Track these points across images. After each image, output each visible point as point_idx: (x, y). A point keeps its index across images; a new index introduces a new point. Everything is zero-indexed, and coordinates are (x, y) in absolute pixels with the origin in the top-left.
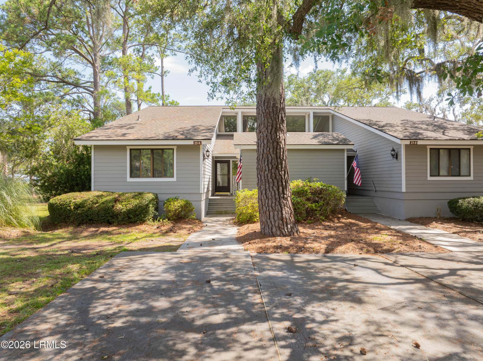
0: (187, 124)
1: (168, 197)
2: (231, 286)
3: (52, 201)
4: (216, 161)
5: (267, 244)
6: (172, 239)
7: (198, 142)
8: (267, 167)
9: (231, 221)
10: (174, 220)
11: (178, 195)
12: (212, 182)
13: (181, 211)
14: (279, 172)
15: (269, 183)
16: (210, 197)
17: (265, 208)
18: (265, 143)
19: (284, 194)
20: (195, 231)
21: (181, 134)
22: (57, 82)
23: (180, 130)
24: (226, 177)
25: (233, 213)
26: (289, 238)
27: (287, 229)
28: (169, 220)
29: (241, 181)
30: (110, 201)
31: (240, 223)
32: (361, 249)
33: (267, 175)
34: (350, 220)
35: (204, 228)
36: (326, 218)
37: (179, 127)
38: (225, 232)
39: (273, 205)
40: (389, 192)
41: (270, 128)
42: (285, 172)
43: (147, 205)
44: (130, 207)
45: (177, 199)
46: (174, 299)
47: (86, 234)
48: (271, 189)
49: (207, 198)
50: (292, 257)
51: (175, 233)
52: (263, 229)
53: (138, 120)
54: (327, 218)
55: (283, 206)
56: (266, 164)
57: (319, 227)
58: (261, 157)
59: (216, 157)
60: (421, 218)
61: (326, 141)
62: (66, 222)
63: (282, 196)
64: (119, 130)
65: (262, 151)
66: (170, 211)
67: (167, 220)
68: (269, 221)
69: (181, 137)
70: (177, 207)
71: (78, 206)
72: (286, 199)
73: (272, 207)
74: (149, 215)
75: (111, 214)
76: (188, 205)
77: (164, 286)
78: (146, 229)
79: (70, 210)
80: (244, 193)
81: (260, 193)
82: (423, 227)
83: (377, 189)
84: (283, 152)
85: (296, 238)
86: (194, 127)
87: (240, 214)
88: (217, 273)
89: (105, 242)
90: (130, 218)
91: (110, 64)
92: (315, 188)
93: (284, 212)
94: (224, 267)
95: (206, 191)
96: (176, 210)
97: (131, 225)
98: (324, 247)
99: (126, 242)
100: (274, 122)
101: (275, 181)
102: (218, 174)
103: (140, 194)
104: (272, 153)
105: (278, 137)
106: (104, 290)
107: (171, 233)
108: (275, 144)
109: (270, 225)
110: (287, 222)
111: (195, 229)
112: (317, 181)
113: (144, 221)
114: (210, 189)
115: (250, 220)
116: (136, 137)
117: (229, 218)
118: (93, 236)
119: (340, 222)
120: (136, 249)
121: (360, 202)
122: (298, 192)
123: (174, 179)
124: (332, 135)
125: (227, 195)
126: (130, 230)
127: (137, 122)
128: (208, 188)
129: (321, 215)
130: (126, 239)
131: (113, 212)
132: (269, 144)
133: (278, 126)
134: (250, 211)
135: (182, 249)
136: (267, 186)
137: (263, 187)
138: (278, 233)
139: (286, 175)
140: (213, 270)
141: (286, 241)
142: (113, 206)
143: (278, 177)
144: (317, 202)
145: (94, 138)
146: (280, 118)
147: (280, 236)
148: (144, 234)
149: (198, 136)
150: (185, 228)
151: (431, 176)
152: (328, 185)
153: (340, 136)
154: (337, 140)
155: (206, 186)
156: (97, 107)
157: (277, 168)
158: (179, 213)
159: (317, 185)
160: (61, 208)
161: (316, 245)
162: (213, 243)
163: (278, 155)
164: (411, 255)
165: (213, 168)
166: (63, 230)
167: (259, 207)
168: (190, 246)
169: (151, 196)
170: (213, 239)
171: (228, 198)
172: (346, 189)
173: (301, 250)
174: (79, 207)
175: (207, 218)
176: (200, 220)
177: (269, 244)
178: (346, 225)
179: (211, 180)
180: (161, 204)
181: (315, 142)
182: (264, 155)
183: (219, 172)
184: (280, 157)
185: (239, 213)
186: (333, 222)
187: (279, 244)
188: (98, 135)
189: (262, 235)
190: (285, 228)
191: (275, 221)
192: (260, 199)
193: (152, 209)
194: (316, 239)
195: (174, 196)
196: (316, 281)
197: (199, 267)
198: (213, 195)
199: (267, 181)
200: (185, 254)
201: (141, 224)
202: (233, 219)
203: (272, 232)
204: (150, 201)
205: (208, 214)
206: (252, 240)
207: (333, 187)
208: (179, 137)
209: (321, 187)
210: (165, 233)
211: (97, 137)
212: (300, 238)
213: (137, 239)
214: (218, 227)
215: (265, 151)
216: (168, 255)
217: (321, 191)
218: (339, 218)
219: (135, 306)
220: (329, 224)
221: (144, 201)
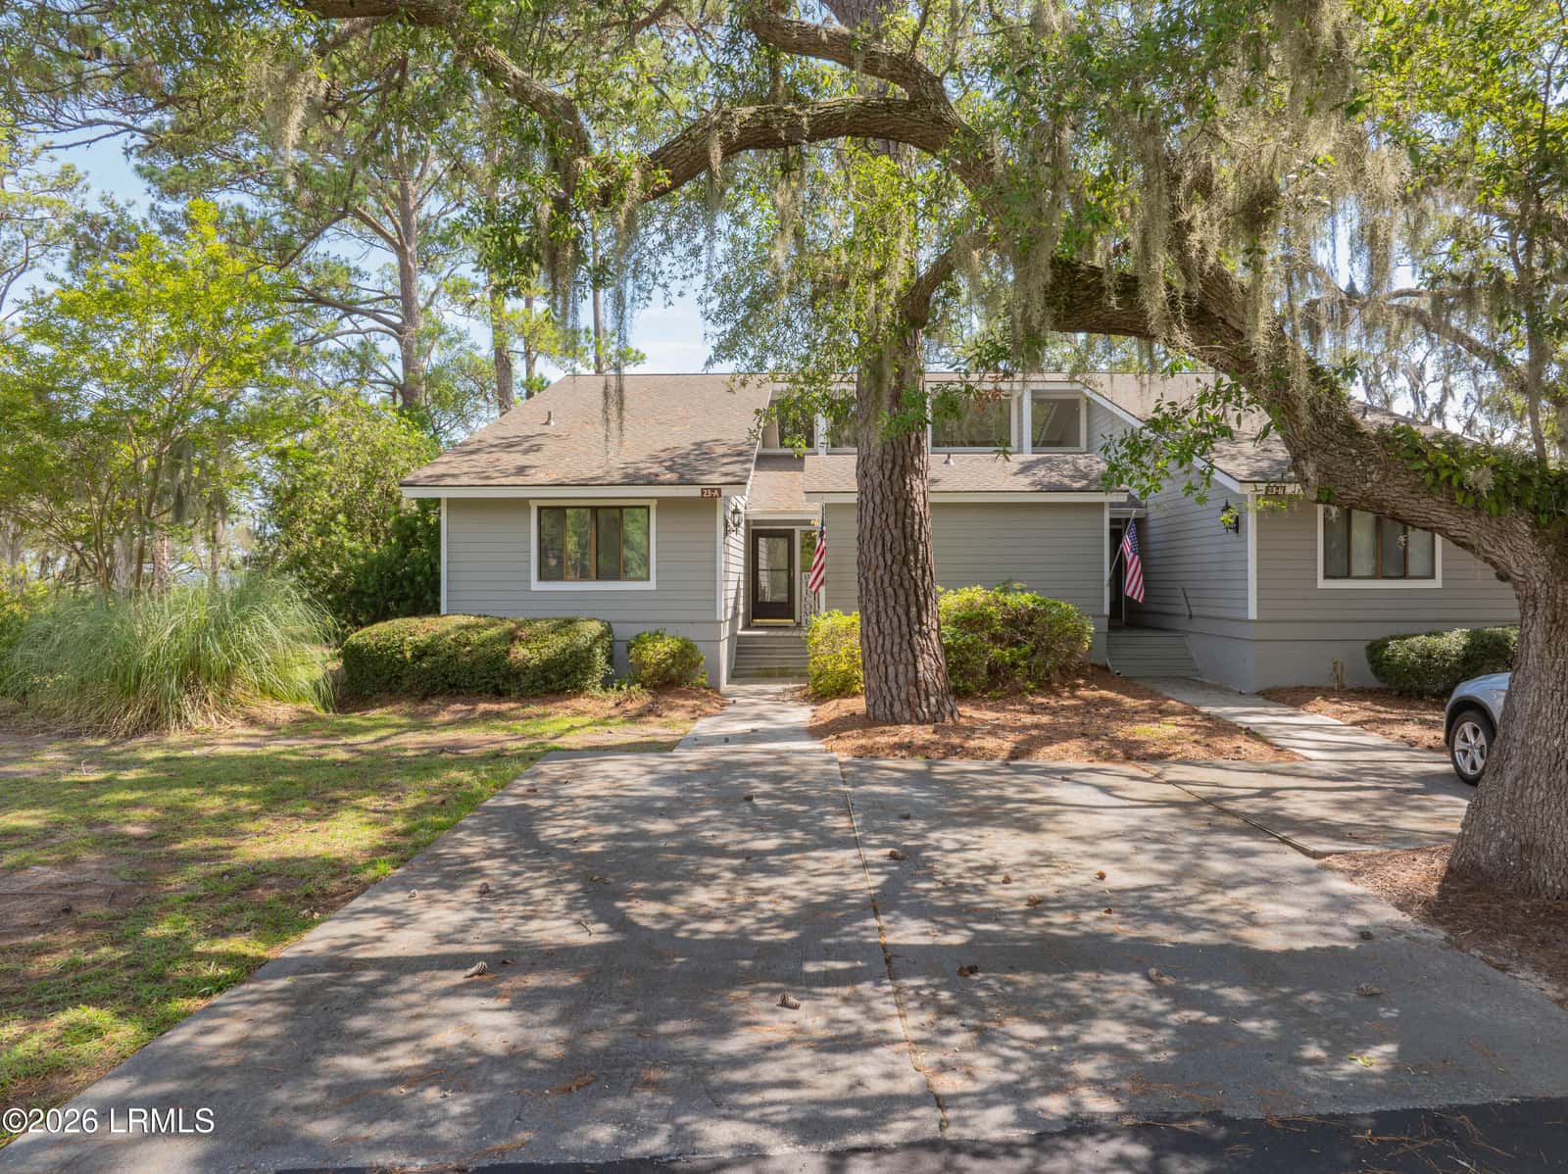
0: (681, 438)
1: (636, 630)
2: (793, 806)
3: (356, 638)
4: (757, 533)
5: (878, 739)
6: (653, 729)
7: (713, 490)
8: (880, 558)
9: (797, 694)
10: (655, 687)
11: (663, 626)
12: (746, 589)
13: (673, 665)
14: (910, 571)
15: (885, 599)
16: (739, 632)
17: (875, 657)
18: (878, 501)
19: (921, 623)
20: (707, 715)
21: (667, 468)
22: (300, 300)
23: (664, 455)
24: (784, 577)
25: (802, 675)
26: (930, 728)
27: (928, 706)
28: (643, 686)
29: (822, 589)
30: (499, 640)
31: (819, 697)
32: (1097, 752)
33: (881, 577)
34: (1104, 693)
35: (730, 709)
36: (1039, 687)
37: (660, 446)
38: (781, 717)
39: (896, 649)
40: (1217, 618)
41: (890, 466)
42: (924, 571)
43: (589, 650)
44: (547, 653)
45: (658, 635)
46: (683, 821)
47: (445, 716)
48: (890, 612)
49: (733, 634)
50: (931, 765)
51: (660, 716)
52: (871, 706)
53: (547, 423)
54: (1045, 686)
55: (918, 653)
56: (879, 552)
57: (1018, 707)
58: (867, 534)
59: (756, 522)
60: (1297, 689)
61: (1053, 480)
62: (392, 692)
63: (917, 627)
64: (504, 456)
65: (869, 521)
66: (644, 665)
67: (638, 685)
68: (885, 688)
69: (670, 476)
70: (661, 656)
71: (421, 653)
72: (926, 636)
73: (892, 655)
74: (594, 673)
75: (503, 671)
76: (688, 651)
77: (660, 804)
78: (590, 707)
79: (403, 662)
80: (829, 621)
81: (866, 620)
82: (1290, 710)
83: (1194, 612)
84: (921, 523)
85: (947, 728)
86: (699, 445)
87: (820, 675)
88: (766, 787)
89: (499, 735)
90: (548, 681)
91: (444, 240)
92: (1015, 610)
93: (921, 667)
94: (777, 778)
95: (729, 616)
96: (658, 664)
97: (551, 697)
98: (1008, 745)
99: (550, 735)
100: (899, 452)
101: (901, 592)
102: (761, 567)
103: (570, 622)
104: (892, 526)
105: (908, 488)
106: (547, 809)
107: (652, 719)
108: (901, 504)
109: (889, 698)
110: (927, 691)
111: (708, 709)
112: (1022, 591)
113: (582, 690)
114: (741, 610)
115: (842, 690)
116: (554, 476)
117: (791, 686)
118: (464, 722)
119: (1074, 697)
120: (579, 747)
121: (1146, 645)
122: (970, 620)
123: (651, 585)
124: (1074, 463)
125: (785, 627)
126: (550, 709)
127: (546, 429)
128: (735, 608)
129: (1029, 678)
130: (549, 728)
131: (509, 667)
132: (886, 504)
133: (908, 460)
134: (845, 667)
135: (684, 747)
136: (882, 603)
137: (871, 608)
138: (907, 716)
139: (928, 579)
140: (754, 782)
141: (922, 734)
142: (508, 652)
143: (906, 583)
144: (1017, 644)
145: (449, 481)
146: (913, 442)
147: (910, 722)
148: (586, 719)
149: (711, 472)
150: (683, 706)
151: (1326, 577)
152: (1051, 601)
153: (1096, 467)
154: (1085, 476)
155: (731, 603)
156: (414, 371)
157: (905, 562)
158: (667, 671)
159: (1023, 600)
160: (381, 657)
161: (990, 743)
162: (753, 737)
163: (909, 530)
164: (1208, 765)
165: (746, 552)
166: (390, 709)
167: (863, 654)
168: (698, 742)
169: (595, 628)
170: (753, 731)
171: (789, 634)
172: (1107, 611)
173: (952, 751)
174: (425, 654)
175: (734, 687)
176: (717, 690)
177: (883, 740)
178: (1088, 702)
179: (742, 586)
180: (621, 648)
181: (1023, 482)
182: (875, 532)
183: (763, 564)
184: (912, 536)
185: (816, 672)
186: (1058, 695)
187: (907, 740)
188: (456, 472)
189: (867, 722)
190: (924, 704)
191: (899, 687)
192: (864, 636)
193: (600, 659)
194: (995, 730)
195: (653, 628)
196: (965, 801)
197: (726, 778)
198: (747, 627)
199: (880, 592)
200: (693, 757)
201: (576, 695)
202: (801, 689)
203: (892, 714)
204: (595, 641)
205: (735, 676)
206: (842, 731)
207: (1063, 605)
208: (662, 478)
209: (1031, 606)
210: (637, 717)
211: (454, 476)
212: (957, 728)
213: (572, 728)
214: (764, 707)
215: (877, 521)
216: (652, 760)
217: (1031, 618)
218: (1075, 687)
219: (613, 829)
220: (1044, 700)
221: (582, 640)
